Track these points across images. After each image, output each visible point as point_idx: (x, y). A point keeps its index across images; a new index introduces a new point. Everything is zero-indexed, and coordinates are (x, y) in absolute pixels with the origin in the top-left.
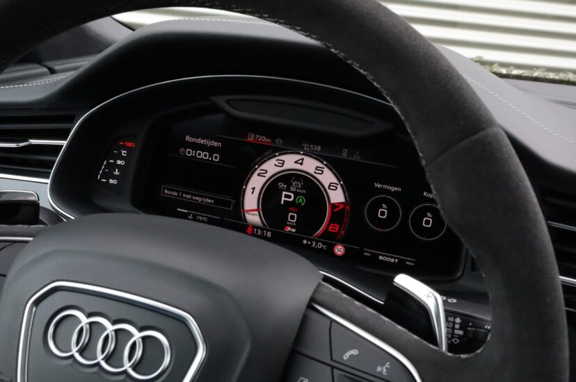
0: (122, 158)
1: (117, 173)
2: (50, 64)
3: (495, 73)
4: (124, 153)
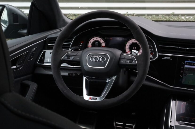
0: (81, 45)
1: (80, 48)
2: (60, 29)
3: (155, 21)
4: (81, 44)
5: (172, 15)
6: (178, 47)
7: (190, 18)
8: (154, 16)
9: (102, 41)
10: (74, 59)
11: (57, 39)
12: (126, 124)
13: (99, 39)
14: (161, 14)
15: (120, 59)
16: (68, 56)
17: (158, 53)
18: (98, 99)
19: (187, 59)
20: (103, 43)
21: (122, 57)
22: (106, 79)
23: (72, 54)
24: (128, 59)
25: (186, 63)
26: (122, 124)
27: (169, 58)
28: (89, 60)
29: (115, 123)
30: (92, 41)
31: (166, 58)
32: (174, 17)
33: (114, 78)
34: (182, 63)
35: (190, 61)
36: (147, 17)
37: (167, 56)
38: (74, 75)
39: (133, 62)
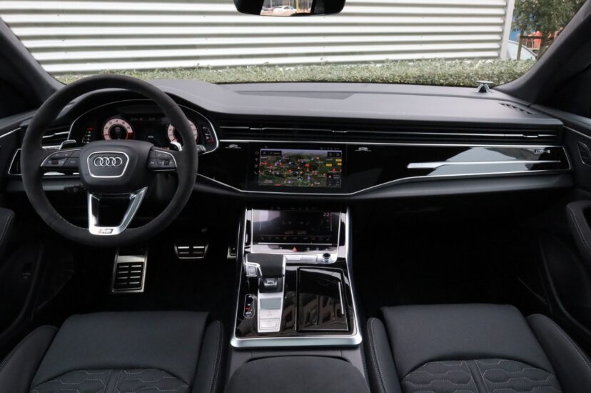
5: (265, 66)
6: (247, 128)
7: (290, 70)
8: (240, 68)
9: (126, 125)
10: (67, 165)
11: (28, 130)
12: (195, 247)
13: (120, 122)
14: (249, 66)
15: (149, 158)
16: (55, 160)
17: (219, 139)
18: (116, 231)
19: (263, 145)
20: (128, 128)
21: (153, 155)
22: (129, 195)
23: (62, 155)
24: (162, 159)
25: (263, 151)
26: (188, 247)
27: (236, 146)
28: (92, 165)
29: (176, 248)
30: (108, 125)
31: (231, 146)
32: (269, 69)
33: (143, 191)
34: (256, 153)
35: (268, 148)
36: (229, 70)
37: (234, 143)
38: (75, 190)
39: (171, 163)
